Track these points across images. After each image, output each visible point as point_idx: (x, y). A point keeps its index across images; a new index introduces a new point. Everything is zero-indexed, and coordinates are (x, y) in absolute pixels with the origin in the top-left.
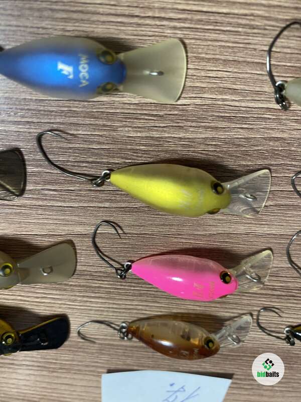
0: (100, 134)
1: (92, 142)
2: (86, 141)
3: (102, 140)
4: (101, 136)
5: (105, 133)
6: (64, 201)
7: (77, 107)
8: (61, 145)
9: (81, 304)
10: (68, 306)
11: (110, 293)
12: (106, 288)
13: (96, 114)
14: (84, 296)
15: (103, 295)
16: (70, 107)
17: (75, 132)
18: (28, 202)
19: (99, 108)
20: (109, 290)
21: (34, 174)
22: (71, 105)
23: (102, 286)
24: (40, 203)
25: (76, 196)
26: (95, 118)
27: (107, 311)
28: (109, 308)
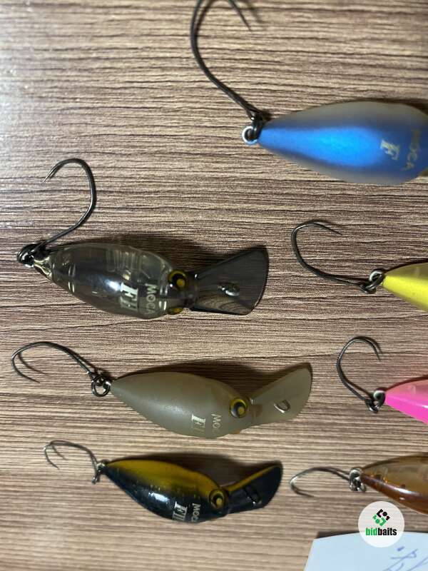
0: (377, 223)
1: (364, 235)
2: (356, 234)
3: (377, 231)
4: (378, 226)
5: (383, 222)
6: (310, 313)
7: (353, 189)
8: (323, 240)
9: (303, 447)
10: (285, 450)
11: (345, 430)
12: (341, 424)
13: (377, 199)
14: (309, 437)
15: (335, 434)
16: (345, 189)
17: (344, 223)
18: (261, 315)
19: (382, 191)
20: (345, 427)
21: (278, 278)
22: (346, 187)
23: (336, 422)
24: (278, 316)
25: (328, 305)
26: (374, 203)
27: (336, 455)
28: (339, 450)
